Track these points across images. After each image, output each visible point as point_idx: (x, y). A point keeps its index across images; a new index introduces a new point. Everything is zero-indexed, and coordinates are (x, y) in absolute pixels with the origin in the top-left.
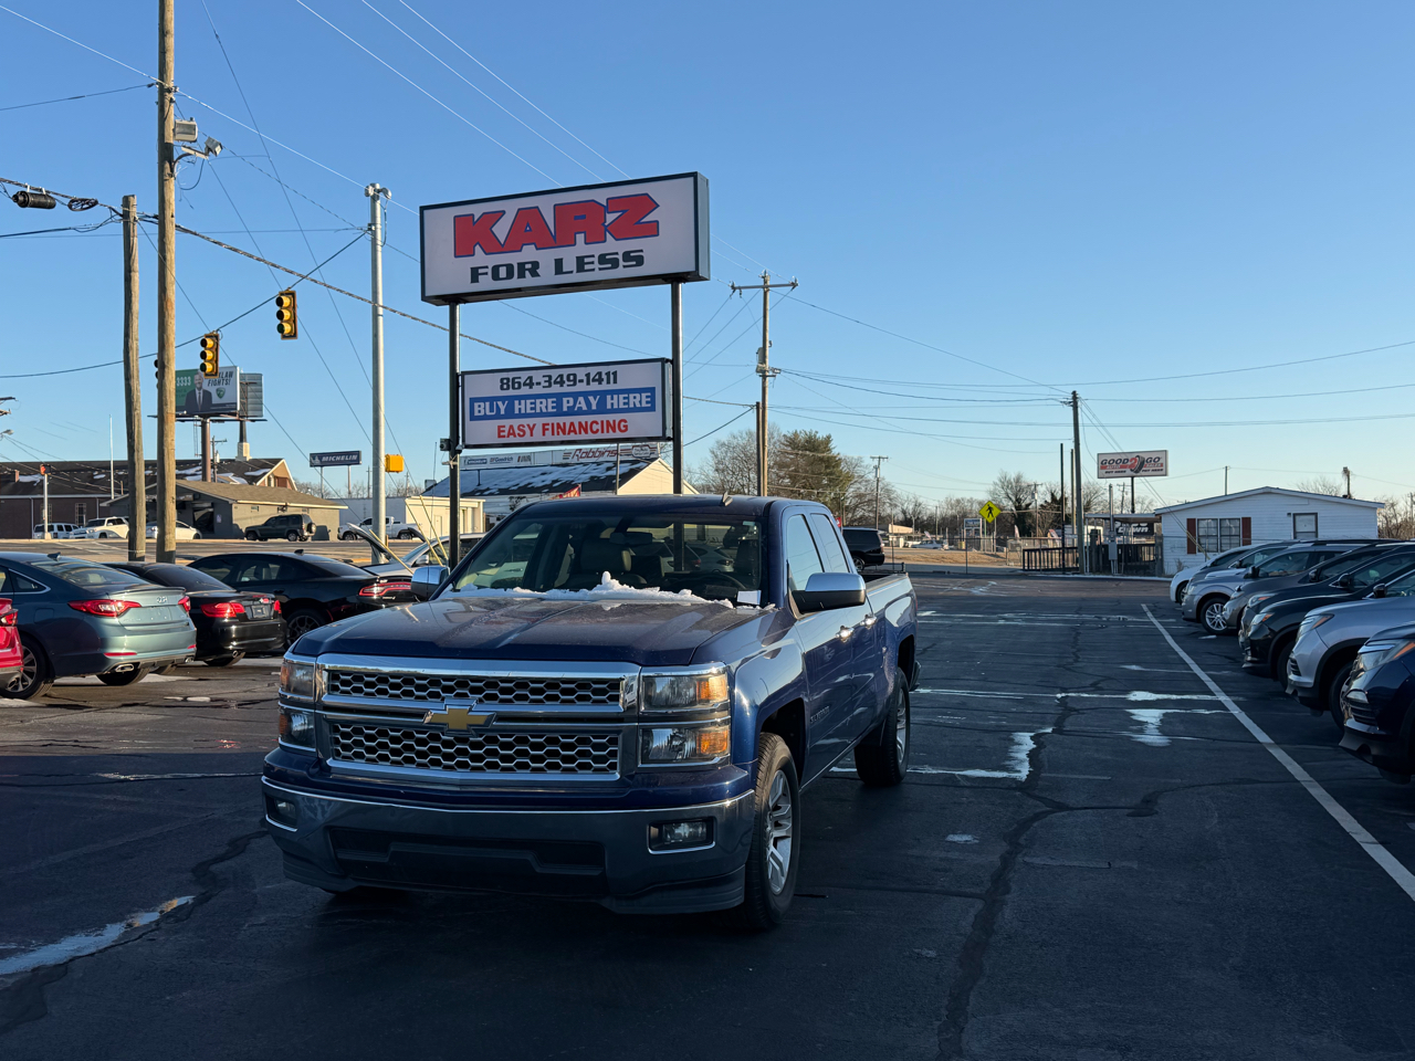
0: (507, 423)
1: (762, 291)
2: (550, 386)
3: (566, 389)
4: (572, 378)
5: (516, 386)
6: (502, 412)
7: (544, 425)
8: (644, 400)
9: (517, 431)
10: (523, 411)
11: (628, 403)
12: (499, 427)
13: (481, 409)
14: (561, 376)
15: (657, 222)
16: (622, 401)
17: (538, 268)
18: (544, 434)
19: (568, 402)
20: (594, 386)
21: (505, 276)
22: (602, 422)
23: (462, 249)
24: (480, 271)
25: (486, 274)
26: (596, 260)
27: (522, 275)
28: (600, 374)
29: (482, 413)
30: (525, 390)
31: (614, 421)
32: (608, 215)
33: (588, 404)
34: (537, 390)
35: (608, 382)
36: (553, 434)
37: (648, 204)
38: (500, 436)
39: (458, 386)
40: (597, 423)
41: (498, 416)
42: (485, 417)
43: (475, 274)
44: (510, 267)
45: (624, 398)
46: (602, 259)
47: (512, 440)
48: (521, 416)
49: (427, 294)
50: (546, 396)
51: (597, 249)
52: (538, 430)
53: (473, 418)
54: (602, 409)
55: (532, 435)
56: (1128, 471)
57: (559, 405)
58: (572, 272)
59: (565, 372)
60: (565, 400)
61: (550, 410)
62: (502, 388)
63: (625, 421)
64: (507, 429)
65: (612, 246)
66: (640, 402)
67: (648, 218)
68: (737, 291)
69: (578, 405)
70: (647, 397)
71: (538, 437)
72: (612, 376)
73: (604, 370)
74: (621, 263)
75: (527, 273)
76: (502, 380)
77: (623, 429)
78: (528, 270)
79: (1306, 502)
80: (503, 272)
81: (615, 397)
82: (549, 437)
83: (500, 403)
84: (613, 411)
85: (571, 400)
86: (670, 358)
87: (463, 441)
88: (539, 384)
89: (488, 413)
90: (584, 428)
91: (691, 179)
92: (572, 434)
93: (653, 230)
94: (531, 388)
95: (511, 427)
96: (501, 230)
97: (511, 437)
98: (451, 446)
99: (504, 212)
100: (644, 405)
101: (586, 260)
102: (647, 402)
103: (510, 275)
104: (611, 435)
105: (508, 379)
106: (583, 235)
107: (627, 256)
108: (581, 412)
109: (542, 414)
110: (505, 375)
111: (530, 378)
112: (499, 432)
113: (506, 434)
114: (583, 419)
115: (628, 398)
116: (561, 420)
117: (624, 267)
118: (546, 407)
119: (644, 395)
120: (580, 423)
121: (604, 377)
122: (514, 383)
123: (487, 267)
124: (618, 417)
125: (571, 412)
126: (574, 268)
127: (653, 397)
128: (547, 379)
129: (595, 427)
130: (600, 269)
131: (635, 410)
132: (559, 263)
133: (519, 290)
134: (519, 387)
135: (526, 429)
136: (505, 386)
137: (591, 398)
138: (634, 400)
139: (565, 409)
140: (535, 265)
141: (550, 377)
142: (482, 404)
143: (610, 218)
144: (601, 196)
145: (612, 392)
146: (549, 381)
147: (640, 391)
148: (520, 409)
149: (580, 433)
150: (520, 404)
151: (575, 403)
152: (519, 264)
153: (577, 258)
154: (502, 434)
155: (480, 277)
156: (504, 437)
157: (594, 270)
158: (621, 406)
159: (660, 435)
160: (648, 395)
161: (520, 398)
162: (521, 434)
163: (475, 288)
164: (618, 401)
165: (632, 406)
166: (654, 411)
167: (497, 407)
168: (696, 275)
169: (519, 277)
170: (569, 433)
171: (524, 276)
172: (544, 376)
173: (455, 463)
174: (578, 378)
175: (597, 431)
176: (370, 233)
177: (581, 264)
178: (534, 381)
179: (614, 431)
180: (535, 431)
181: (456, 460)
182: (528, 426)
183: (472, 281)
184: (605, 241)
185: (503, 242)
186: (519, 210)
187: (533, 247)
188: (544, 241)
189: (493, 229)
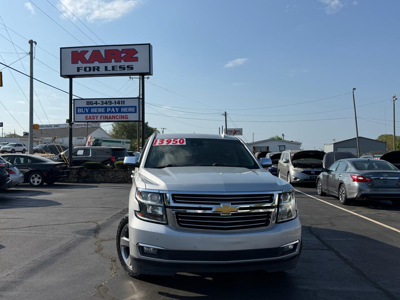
0: (89, 115)
1: (139, 79)
2: (103, 104)
3: (108, 105)
4: (110, 102)
5: (92, 104)
6: (87, 112)
7: (101, 116)
8: (133, 110)
9: (92, 118)
12: (86, 116)
14: (107, 101)
15: (138, 57)
16: (126, 110)
17: (99, 68)
18: (101, 119)
19: (109, 109)
20: (117, 105)
21: (88, 70)
22: (120, 116)
23: (74, 61)
24: (80, 68)
25: (82, 69)
26: (118, 67)
27: (94, 70)
28: (119, 101)
29: (80, 112)
30: (94, 105)
31: (124, 116)
32: (122, 54)
33: (115, 110)
34: (98, 105)
35: (122, 104)
36: (104, 119)
37: (135, 52)
38: (86, 119)
39: (72, 103)
40: (118, 116)
41: (86, 113)
42: (81, 113)
43: (78, 69)
44: (90, 68)
46: (120, 67)
47: (90, 120)
48: (93, 113)
49: (62, 75)
50: (102, 107)
51: (119, 64)
52: (99, 118)
53: (77, 113)
54: (120, 112)
55: (97, 119)
56: (232, 133)
57: (106, 110)
58: (110, 70)
59: (108, 100)
60: (108, 109)
61: (103, 111)
62: (87, 104)
63: (127, 116)
64: (88, 117)
65: (123, 63)
66: (132, 110)
67: (135, 56)
68: (131, 79)
69: (112, 110)
70: (134, 109)
71: (99, 119)
72: (123, 102)
73: (120, 100)
74: (126, 69)
75: (96, 70)
76: (87, 102)
77: (126, 118)
78: (96, 69)
79: (282, 142)
80: (88, 69)
81: (124, 108)
82: (102, 120)
83: (86, 109)
84: (123, 112)
85: (110, 109)
86: (142, 97)
87: (74, 120)
89: (82, 112)
90: (114, 117)
91: (148, 45)
92: (110, 119)
93: (136, 59)
94: (97, 105)
95: (90, 116)
96: (87, 56)
97: (90, 119)
98: (69, 121)
99: (88, 51)
101: (115, 67)
102: (134, 110)
103: (90, 70)
104: (123, 120)
105: (89, 102)
106: (114, 59)
107: (128, 67)
108: (113, 112)
109: (100, 113)
110: (88, 100)
111: (97, 102)
112: (86, 118)
113: (88, 118)
114: (114, 115)
115: (128, 109)
116: (106, 115)
117: (127, 70)
118: (102, 111)
119: (133, 108)
120: (113, 116)
121: (120, 102)
123: (82, 67)
124: (125, 114)
125: (110, 112)
126: (111, 70)
127: (136, 110)
128: (102, 102)
129: (117, 117)
130: (120, 70)
131: (130, 112)
132: (106, 68)
133: (93, 75)
134: (93, 104)
136: (88, 104)
137: (116, 109)
138: (130, 109)
139: (108, 111)
140: (98, 68)
141: (103, 102)
142: (80, 109)
143: (123, 55)
144: (120, 49)
145: (123, 107)
146: (103, 103)
147: (132, 107)
148: (93, 111)
149: (113, 119)
150: (93, 109)
151: (111, 110)
152: (93, 67)
153: (112, 66)
154: (87, 118)
155: (80, 70)
156: (88, 119)
157: (117, 70)
158: (126, 111)
159: (138, 120)
160: (135, 108)
161: (93, 108)
162: (93, 118)
163: (78, 73)
164: (125, 110)
165: (129, 111)
166: (136, 113)
167: (85, 110)
168: (150, 73)
169: (93, 71)
170: (109, 119)
171: (95, 71)
172: (101, 101)
173: (71, 127)
174: (112, 102)
175: (118, 118)
176: (29, 55)
177: (113, 68)
178: (98, 103)
179: (123, 118)
180: (98, 118)
181: (72, 126)
182: (96, 116)
183: (78, 71)
184: (121, 62)
185: (88, 60)
186: (93, 50)
187: (98, 62)
188: (101, 61)
189: (85, 56)
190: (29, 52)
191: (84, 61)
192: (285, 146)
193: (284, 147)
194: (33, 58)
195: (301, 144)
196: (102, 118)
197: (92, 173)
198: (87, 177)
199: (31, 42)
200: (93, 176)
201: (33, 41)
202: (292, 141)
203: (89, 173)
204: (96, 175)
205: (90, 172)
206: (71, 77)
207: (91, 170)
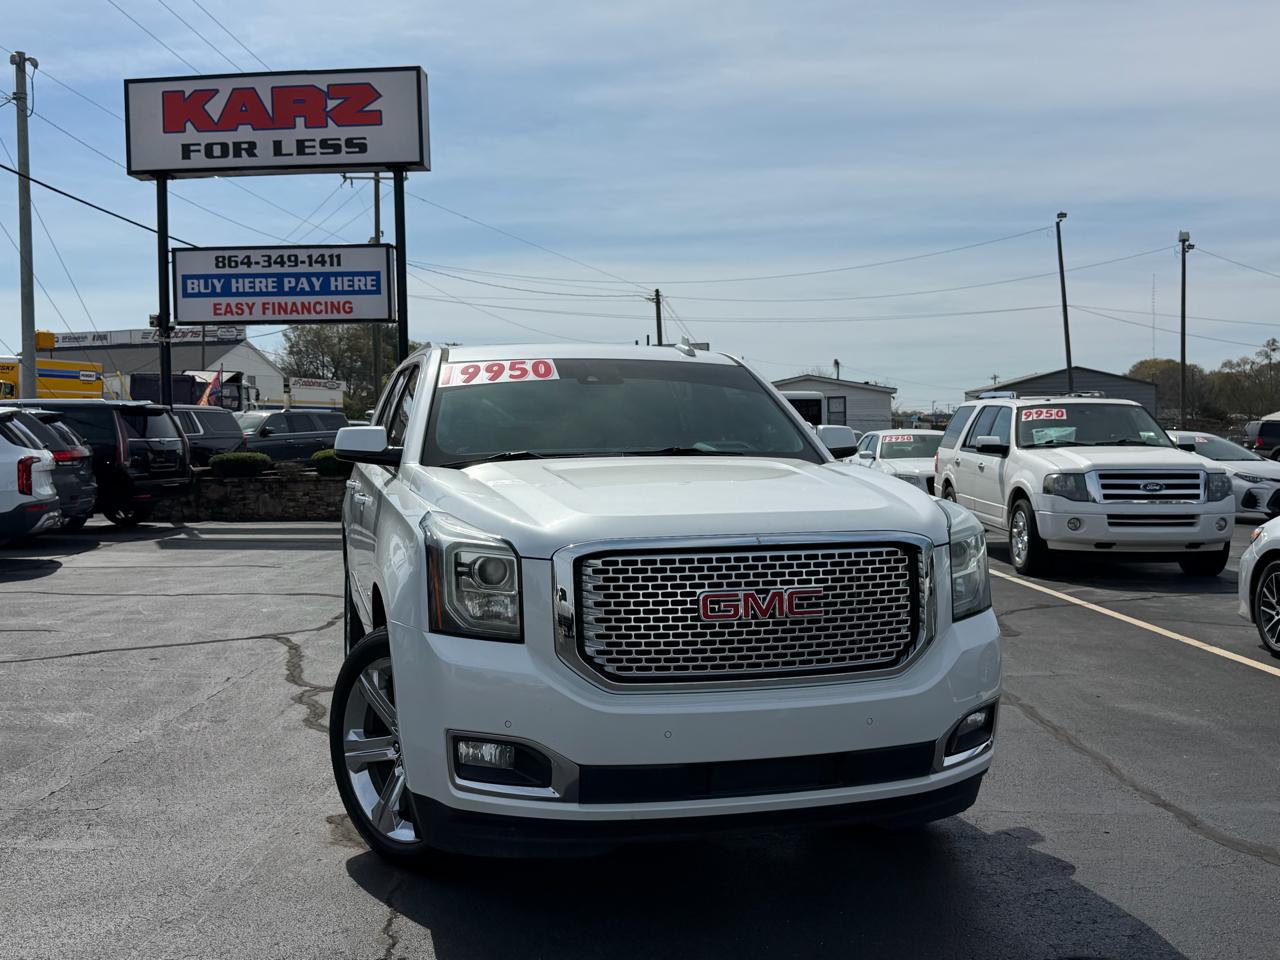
0: (224, 301)
1: (373, 182)
2: (270, 265)
3: (286, 269)
4: (293, 258)
5: (233, 264)
6: (218, 290)
7: (264, 304)
8: (369, 283)
9: (234, 310)
10: (241, 290)
11: (352, 286)
12: (215, 305)
13: (194, 286)
14: (282, 256)
15: (380, 112)
16: (346, 283)
17: (255, 148)
18: (264, 313)
19: (290, 282)
20: (317, 268)
21: (219, 154)
22: (326, 303)
23: (172, 125)
24: (192, 148)
25: (199, 151)
26: (317, 144)
27: (237, 154)
28: (323, 256)
29: (196, 291)
30: (243, 269)
31: (339, 303)
32: (329, 102)
33: (311, 285)
34: (255, 269)
35: (332, 264)
36: (274, 313)
37: (370, 93)
38: (216, 314)
39: (167, 263)
40: (320, 304)
41: (214, 294)
42: (199, 295)
43: (186, 151)
44: (224, 146)
45: (349, 281)
46: (324, 143)
47: (229, 318)
48: (238, 294)
49: (133, 168)
50: (266, 276)
51: (318, 134)
52: (257, 310)
53: (186, 295)
54: (325, 290)
55: (251, 313)
57: (280, 285)
58: (291, 155)
59: (286, 253)
60: (286, 280)
61: (270, 289)
62: (217, 266)
63: (350, 303)
64: (223, 308)
65: (332, 131)
66: (366, 285)
67: (372, 107)
68: (349, 181)
69: (300, 286)
70: (372, 280)
71: (257, 315)
72: (335, 259)
73: (327, 252)
74: (344, 149)
75: (243, 152)
76: (217, 258)
77: (348, 310)
78: (244, 149)
80: (217, 151)
81: (339, 279)
82: (269, 316)
84: (337, 292)
85: (293, 280)
86: (394, 244)
87: (176, 317)
88: (257, 263)
89: (203, 290)
90: (306, 308)
91: (414, 73)
92: (295, 314)
93: (376, 119)
94: (249, 266)
95: (228, 305)
96: (215, 108)
97: (229, 315)
98: (161, 321)
99: (217, 91)
100: (369, 288)
101: (307, 144)
102: (372, 286)
103: (225, 154)
104: (336, 316)
105: (224, 258)
106: (303, 119)
107: (349, 142)
108: (303, 292)
109: (261, 294)
110: (220, 253)
111: (248, 257)
112: (215, 309)
113: (223, 311)
114: (306, 299)
115: (353, 281)
116: (282, 300)
117: (347, 153)
118: (266, 287)
119: (369, 278)
120: (303, 304)
121: (327, 259)
122: (230, 262)
123: (199, 145)
124: (342, 299)
125: (293, 292)
126: (295, 152)
127: (378, 281)
128: (266, 259)
129: (318, 308)
130: (322, 153)
131: (361, 292)
132: (277, 146)
133: (236, 169)
134: (236, 266)
135: (245, 308)
136: (221, 265)
137: (314, 280)
138: (359, 283)
139: (286, 289)
140: (252, 145)
141: (269, 257)
142: (196, 282)
143: (332, 104)
144: (322, 83)
145: (336, 275)
146: (269, 261)
147: (365, 274)
148: (237, 288)
149: (303, 313)
150: (237, 282)
151: (297, 283)
152: (234, 143)
153: (298, 141)
154: (218, 312)
155: (192, 154)
156: (220, 314)
157: (314, 154)
158: (346, 288)
159: (386, 317)
160: (374, 278)
161: (237, 276)
162: (240, 312)
163: (187, 164)
164: (342, 284)
165: (356, 288)
166: (380, 293)
167: (213, 284)
168: (421, 165)
169: (235, 156)
170: (291, 313)
171: (240, 156)
172: (263, 256)
173: (167, 340)
174: (300, 259)
175: (321, 311)
176: (15, 102)
177: (301, 147)
178: (253, 260)
179: (339, 312)
180: (253, 310)
181: (169, 337)
182: (248, 304)
183: (184, 158)
184: (326, 126)
185: (216, 120)
186: (234, 89)
187: (249, 127)
188: (262, 122)
189: (206, 107)
190: (14, 94)
191: (205, 124)
192: (844, 398)
193: (842, 400)
194: (29, 112)
195: (894, 390)
196: (269, 312)
197: (240, 489)
198: (224, 501)
199: (19, 61)
200: (244, 499)
201: (27, 57)
202: (867, 383)
203: (229, 488)
204: (252, 496)
205: (233, 486)
206: (162, 177)
207: (236, 480)
